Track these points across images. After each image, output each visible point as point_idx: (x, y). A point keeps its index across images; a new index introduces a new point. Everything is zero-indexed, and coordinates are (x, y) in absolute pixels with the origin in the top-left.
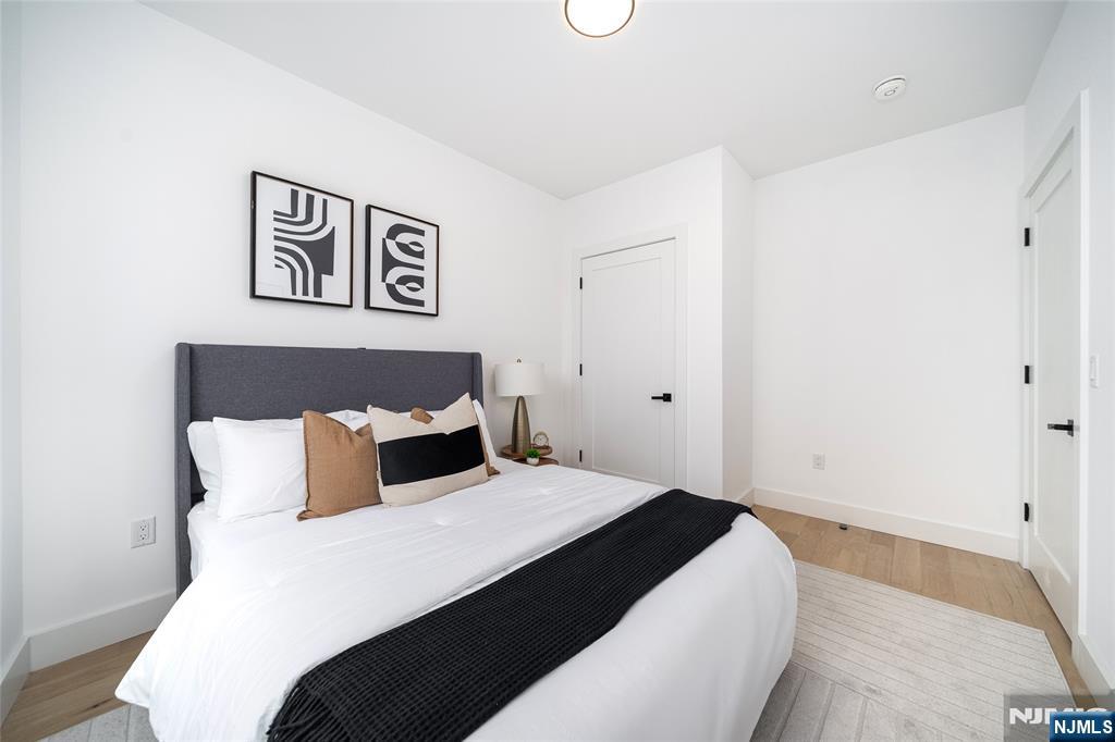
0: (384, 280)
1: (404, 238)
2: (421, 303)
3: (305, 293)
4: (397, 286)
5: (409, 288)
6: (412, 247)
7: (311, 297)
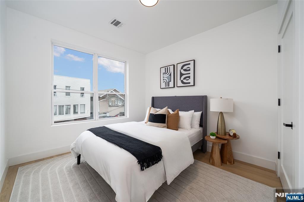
0: (180, 80)
1: (185, 68)
2: (189, 83)
3: (167, 86)
4: (183, 80)
5: (186, 80)
6: (187, 69)
7: (168, 87)
